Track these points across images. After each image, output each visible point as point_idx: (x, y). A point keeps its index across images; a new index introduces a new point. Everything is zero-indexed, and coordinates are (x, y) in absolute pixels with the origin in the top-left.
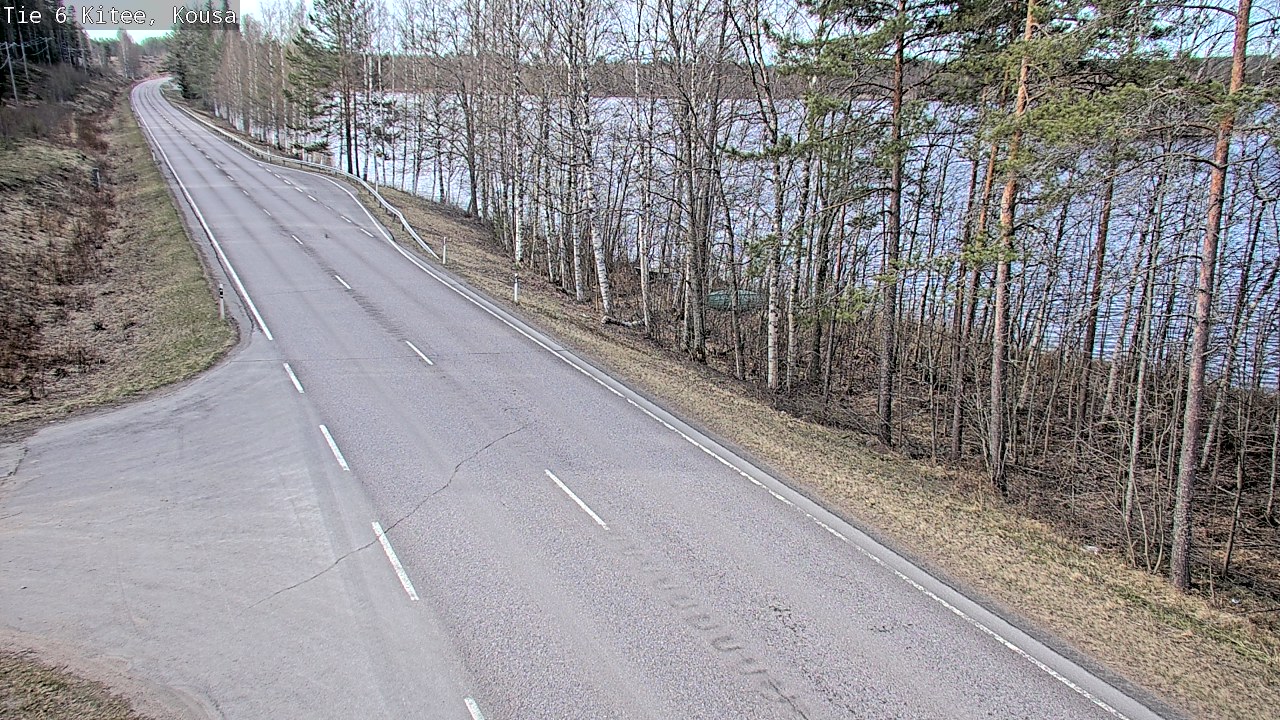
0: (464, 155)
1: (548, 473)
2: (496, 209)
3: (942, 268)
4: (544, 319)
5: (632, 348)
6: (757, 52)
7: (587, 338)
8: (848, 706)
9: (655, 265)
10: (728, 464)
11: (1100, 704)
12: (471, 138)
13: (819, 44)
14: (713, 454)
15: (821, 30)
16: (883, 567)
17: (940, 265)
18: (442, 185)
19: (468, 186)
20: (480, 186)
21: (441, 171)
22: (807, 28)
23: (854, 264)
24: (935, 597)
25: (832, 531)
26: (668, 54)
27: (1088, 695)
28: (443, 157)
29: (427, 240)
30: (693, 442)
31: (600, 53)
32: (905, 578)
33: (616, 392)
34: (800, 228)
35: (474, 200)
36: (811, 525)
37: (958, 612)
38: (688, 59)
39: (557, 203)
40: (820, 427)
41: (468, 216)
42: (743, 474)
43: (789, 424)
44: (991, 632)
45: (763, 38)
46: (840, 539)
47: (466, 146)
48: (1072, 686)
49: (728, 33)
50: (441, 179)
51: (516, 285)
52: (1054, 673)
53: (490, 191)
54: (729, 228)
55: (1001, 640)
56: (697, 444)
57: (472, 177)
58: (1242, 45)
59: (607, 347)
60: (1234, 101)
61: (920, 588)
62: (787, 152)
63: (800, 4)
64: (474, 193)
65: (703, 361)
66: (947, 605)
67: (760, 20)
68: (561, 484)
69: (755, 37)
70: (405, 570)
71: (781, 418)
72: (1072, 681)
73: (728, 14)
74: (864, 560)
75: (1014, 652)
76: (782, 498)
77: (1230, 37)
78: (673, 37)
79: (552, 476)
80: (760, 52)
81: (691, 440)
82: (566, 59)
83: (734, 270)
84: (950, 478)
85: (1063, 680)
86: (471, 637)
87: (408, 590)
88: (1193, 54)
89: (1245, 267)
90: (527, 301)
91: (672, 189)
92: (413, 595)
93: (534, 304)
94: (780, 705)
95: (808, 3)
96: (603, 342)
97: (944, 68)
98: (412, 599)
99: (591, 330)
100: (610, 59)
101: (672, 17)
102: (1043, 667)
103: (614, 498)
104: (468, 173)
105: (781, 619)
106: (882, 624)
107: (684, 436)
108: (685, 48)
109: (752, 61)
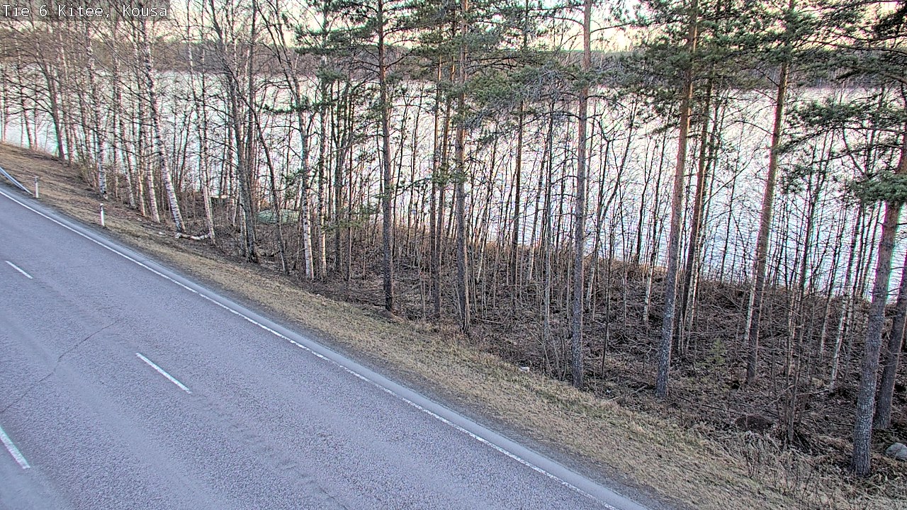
0: (48, 111)
1: (139, 355)
2: (81, 154)
3: (420, 188)
4: (128, 238)
5: (201, 256)
6: (280, 37)
7: (165, 250)
8: (375, 497)
9: (215, 194)
10: (278, 335)
11: (535, 469)
12: (53, 99)
13: (324, 33)
14: (269, 330)
15: (326, 23)
16: (394, 397)
17: (419, 187)
18: (29, 135)
19: (54, 136)
20: (64, 136)
21: (27, 123)
22: (315, 22)
23: (361, 187)
24: (429, 413)
25: (358, 375)
26: (213, 37)
27: (528, 465)
28: (29, 113)
29: (19, 179)
30: (253, 322)
31: (159, 34)
32: (409, 402)
33: (190, 289)
34: (321, 163)
35: (60, 148)
36: (343, 373)
37: (445, 421)
38: (229, 41)
39: (132, 148)
40: (345, 304)
41: (54, 159)
42: (292, 342)
43: (323, 303)
44: (467, 432)
45: (284, 27)
46: (364, 381)
47: (50, 104)
48: (519, 459)
49: (257, 23)
50: (28, 130)
51: (102, 212)
52: (507, 453)
53: (73, 139)
54: (270, 165)
55: (474, 436)
56: (256, 323)
57: (57, 128)
58: (587, 44)
59: (180, 257)
60: (586, 78)
61: (420, 408)
62: (307, 108)
63: (310, 5)
64: (59, 142)
65: (256, 262)
66: (438, 417)
67: (280, 14)
68: (151, 363)
69: (277, 26)
70: (17, 446)
71: (318, 299)
72: (518, 457)
73: (256, 8)
74: (381, 393)
75: (482, 443)
76: (322, 356)
77: (581, 39)
78: (216, 24)
79: (143, 358)
80: (282, 38)
81: (251, 321)
82: (131, 38)
83: (274, 195)
84: (435, 330)
85: (513, 456)
86: (80, 490)
87: (19, 461)
88: (562, 48)
89: (601, 183)
90: (113, 225)
91: (224, 137)
92: (24, 465)
93: (119, 226)
94: (328, 503)
95: (315, 4)
96: (178, 253)
97: (412, 52)
98: (24, 468)
99: (167, 244)
100: (168, 39)
101: (213, 9)
102: (500, 450)
103: (194, 369)
104: (53, 125)
105: (325, 442)
106: (396, 436)
107: (246, 318)
108: (226, 32)
109: (278, 43)
